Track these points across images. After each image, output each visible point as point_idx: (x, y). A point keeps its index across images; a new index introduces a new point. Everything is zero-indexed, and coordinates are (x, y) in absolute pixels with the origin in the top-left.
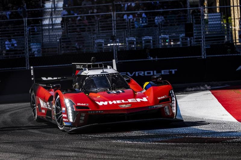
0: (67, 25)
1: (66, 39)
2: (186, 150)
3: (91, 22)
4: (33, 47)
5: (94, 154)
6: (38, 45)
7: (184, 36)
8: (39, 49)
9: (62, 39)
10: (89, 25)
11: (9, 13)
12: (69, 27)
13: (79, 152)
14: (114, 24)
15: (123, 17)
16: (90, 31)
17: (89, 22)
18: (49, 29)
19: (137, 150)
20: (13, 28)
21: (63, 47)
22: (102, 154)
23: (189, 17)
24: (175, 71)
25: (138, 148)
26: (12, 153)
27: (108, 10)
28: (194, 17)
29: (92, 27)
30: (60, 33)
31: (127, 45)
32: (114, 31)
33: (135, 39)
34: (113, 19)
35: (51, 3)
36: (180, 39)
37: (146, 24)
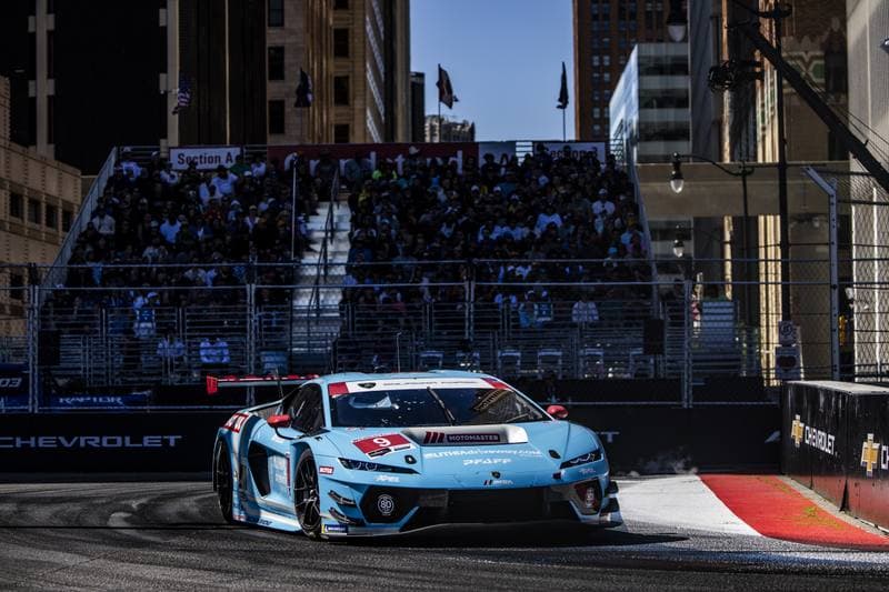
0: (353, 311)
3: (414, 308)
4: (267, 359)
6: (277, 355)
7: (641, 352)
8: (281, 364)
9: (341, 343)
10: (409, 314)
12: (359, 315)
14: (469, 309)
16: (410, 328)
17: (408, 308)
18: (308, 320)
20: (221, 310)
21: (341, 365)
23: (655, 307)
27: (458, 279)
29: (415, 320)
30: (335, 330)
31: (499, 367)
32: (469, 328)
33: (518, 354)
34: (467, 298)
35: (318, 257)
36: (632, 361)
37: (549, 319)
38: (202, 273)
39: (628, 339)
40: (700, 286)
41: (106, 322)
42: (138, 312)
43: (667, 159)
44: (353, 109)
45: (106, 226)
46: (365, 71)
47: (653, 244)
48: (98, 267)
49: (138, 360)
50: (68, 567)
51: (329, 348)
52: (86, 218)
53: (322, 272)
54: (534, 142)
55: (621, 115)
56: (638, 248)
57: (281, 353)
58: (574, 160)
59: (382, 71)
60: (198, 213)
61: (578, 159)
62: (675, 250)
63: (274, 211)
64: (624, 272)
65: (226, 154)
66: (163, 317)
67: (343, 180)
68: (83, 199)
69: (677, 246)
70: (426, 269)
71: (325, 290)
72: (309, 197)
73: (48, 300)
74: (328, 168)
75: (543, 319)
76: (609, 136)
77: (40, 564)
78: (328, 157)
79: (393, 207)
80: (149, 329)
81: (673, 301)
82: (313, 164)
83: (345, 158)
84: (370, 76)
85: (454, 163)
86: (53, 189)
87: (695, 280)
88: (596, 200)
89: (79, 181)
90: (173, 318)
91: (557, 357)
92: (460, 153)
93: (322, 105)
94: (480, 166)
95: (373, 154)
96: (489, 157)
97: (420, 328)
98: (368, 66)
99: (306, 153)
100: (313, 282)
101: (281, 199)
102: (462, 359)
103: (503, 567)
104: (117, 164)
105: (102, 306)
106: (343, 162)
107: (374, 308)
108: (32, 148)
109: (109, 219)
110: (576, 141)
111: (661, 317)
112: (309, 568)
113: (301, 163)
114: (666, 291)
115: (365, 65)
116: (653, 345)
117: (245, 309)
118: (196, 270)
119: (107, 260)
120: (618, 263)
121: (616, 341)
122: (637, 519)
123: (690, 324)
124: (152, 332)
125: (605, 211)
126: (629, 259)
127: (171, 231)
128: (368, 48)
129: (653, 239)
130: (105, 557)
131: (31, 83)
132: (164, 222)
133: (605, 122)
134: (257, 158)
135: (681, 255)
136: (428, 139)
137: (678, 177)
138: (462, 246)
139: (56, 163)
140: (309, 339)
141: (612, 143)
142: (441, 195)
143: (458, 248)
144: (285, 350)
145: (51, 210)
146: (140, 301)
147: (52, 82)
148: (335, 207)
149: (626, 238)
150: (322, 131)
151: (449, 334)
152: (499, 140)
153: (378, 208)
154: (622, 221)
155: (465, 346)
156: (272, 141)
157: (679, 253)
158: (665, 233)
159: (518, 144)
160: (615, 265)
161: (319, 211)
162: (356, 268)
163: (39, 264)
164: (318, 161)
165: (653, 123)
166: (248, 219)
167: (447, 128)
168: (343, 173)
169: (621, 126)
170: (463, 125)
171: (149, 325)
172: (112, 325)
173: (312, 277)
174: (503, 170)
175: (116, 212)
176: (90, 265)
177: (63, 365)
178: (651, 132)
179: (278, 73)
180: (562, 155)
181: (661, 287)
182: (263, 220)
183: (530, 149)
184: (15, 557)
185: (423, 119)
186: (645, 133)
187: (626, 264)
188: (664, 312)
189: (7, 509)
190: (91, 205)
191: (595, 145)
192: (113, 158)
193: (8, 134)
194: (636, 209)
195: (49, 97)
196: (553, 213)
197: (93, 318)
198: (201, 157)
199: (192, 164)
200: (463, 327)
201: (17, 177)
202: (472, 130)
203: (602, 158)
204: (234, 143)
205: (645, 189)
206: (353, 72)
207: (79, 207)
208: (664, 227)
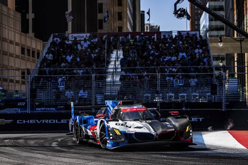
0: (124, 82)
1: (123, 92)
2: (207, 162)
3: (142, 81)
4: (98, 96)
5: (139, 162)
6: (101, 95)
7: (210, 94)
8: (102, 98)
9: (120, 92)
10: (141, 83)
11: (82, 71)
12: (126, 83)
13: (128, 160)
14: (159, 82)
15: (165, 78)
16: (141, 87)
17: (140, 81)
18: (110, 85)
19: (170, 161)
20: (84, 82)
21: (120, 98)
22: (145, 162)
23: (214, 80)
24: (202, 119)
25: (171, 160)
26: (78, 159)
27: (155, 72)
28: (218, 81)
29: (142, 85)
30: (118, 88)
31: (168, 99)
32: (159, 87)
33: (173, 95)
34: (158, 78)
35: (113, 66)
36: (207, 96)
37: (182, 84)
38: (79, 71)
39: (206, 90)
40: (228, 74)
41: (50, 85)
42: (59, 83)
43: (217, 36)
44: (123, 22)
45: (50, 57)
46: (127, 10)
47: (213, 62)
48: (47, 69)
49: (60, 97)
50: (40, 158)
51: (117, 93)
52: (44, 55)
53: (115, 70)
54: (178, 31)
55: (204, 23)
56: (209, 63)
57: (102, 95)
58: (190, 37)
59: (132, 10)
60: (77, 53)
61: (191, 36)
62: (220, 64)
63: (100, 52)
64: (205, 70)
65: (86, 35)
66: (67, 84)
67: (120, 43)
68: (43, 49)
69: (221, 62)
70: (146, 69)
71: (115, 76)
72: (111, 48)
73: (33, 79)
74: (116, 39)
75: (181, 84)
76: (200, 29)
77: (32, 157)
78: (116, 36)
79: (135, 51)
80: (63, 88)
81: (220, 79)
82: (112, 38)
83: (121, 36)
84: (128, 12)
85: (154, 38)
86: (34, 46)
87: (226, 72)
88: (196, 49)
89: (42, 44)
90: (70, 84)
91: (185, 96)
92: (156, 35)
93: (114, 20)
94: (162, 38)
95: (130, 35)
96: (164, 36)
97: (144, 87)
98: (128, 9)
99: (109, 35)
100: (112, 73)
101: (102, 49)
102: (157, 96)
103: (169, 158)
104: (53, 38)
105: (49, 81)
106: (120, 38)
107: (130, 81)
108: (28, 34)
109: (51, 55)
110: (190, 31)
111: (216, 83)
112: (112, 159)
113: (108, 38)
114: (217, 76)
115: (127, 9)
116: (214, 92)
117: (92, 82)
118: (77, 70)
119: (50, 67)
120: (203, 67)
121: (203, 91)
122: (209, 144)
123: (225, 86)
124: (64, 89)
125: (199, 52)
126: (206, 66)
127: (69, 58)
128: (128, 4)
129: (214, 60)
130: (51, 155)
131: (27, 14)
132: (67, 56)
133: (199, 25)
134: (95, 37)
135: (222, 65)
136: (146, 31)
137: (221, 42)
138: (156, 63)
139: (34, 38)
140: (111, 90)
141: (201, 31)
142: (150, 47)
143: (155, 63)
144: (103, 94)
145: (33, 52)
146: (60, 80)
147: (33, 14)
148: (118, 51)
149: (205, 60)
150: (114, 28)
151: (153, 89)
152: (167, 31)
153: (131, 51)
154: (204, 55)
155: (157, 92)
156: (99, 31)
157: (221, 64)
158: (217, 58)
159: (173, 32)
160: (202, 68)
161: (113, 52)
162: (125, 69)
163: (30, 68)
164: (113, 37)
165: (213, 26)
166: (92, 55)
167: (151, 27)
168: (121, 41)
169: (204, 26)
170: (156, 26)
171: (63, 86)
172: (52, 87)
173: (112, 72)
174: (168, 40)
175: (53, 53)
176: (45, 68)
177: (37, 99)
178: (212, 28)
179: (101, 11)
180: (186, 35)
181: (216, 74)
182: (97, 55)
183: (177, 33)
184: (24, 155)
185: (144, 24)
186: (211, 29)
187: (205, 68)
188: (217, 82)
189: (21, 141)
190: (46, 51)
191: (196, 32)
192: (52, 37)
193: (21, 30)
194: (208, 51)
195: (33, 19)
196: (183, 52)
197: (46, 85)
198: (78, 36)
199: (76, 38)
200: (157, 87)
201: (23, 43)
202: (159, 28)
203: (198, 36)
204: (88, 32)
205: (211, 45)
206: (123, 10)
207: (42, 51)
208: (217, 57)
